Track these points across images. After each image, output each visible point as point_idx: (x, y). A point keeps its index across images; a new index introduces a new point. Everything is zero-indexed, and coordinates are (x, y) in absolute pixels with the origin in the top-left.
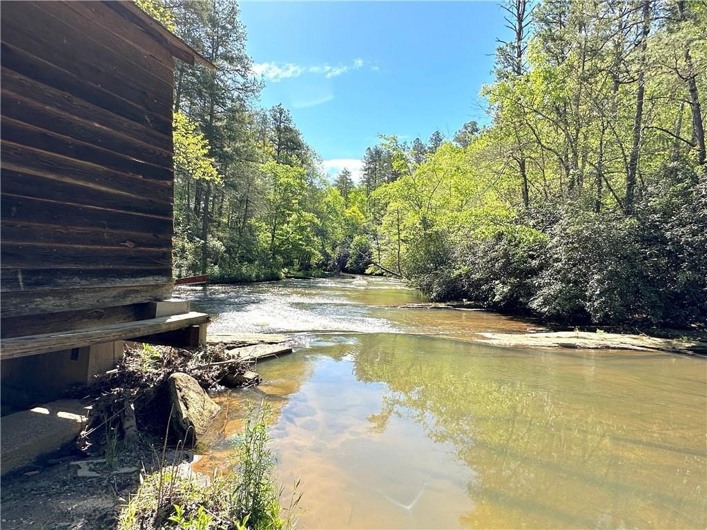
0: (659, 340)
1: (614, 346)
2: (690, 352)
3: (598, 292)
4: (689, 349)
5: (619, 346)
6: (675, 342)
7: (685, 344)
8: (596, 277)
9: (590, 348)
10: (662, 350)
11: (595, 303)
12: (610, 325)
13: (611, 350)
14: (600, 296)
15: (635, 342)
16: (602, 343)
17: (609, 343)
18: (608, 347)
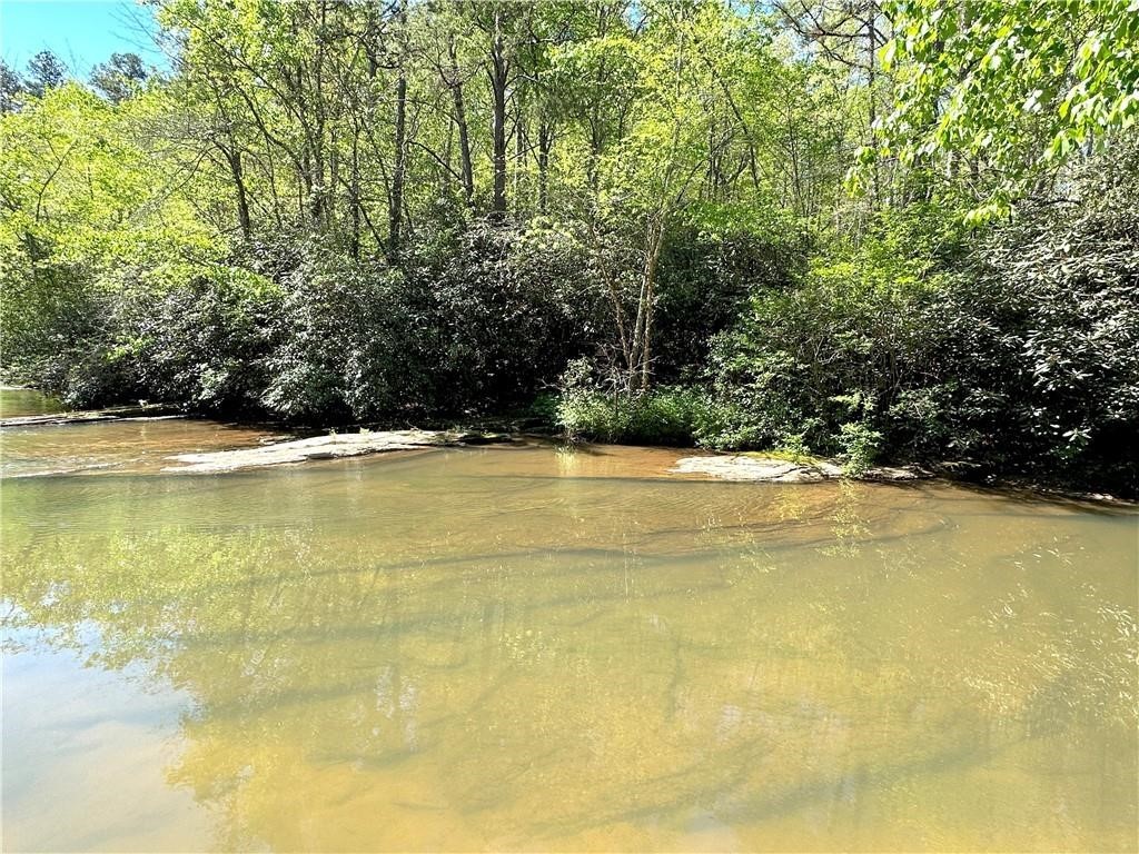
0: (432, 433)
1: (380, 448)
2: (463, 444)
3: (359, 376)
4: (461, 440)
5: (387, 447)
6: (447, 433)
7: (458, 434)
8: (356, 353)
9: (350, 456)
10: (436, 446)
11: (357, 392)
12: (378, 421)
13: (378, 455)
14: (362, 380)
15: (406, 439)
16: (366, 446)
17: (374, 445)
18: (373, 451)
